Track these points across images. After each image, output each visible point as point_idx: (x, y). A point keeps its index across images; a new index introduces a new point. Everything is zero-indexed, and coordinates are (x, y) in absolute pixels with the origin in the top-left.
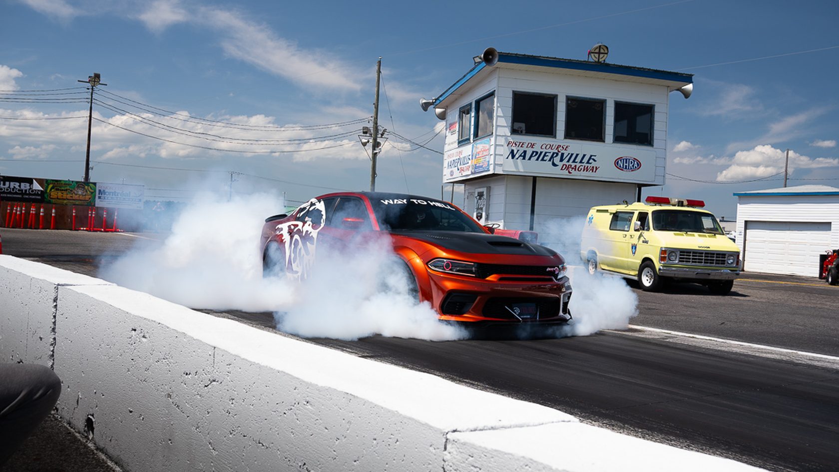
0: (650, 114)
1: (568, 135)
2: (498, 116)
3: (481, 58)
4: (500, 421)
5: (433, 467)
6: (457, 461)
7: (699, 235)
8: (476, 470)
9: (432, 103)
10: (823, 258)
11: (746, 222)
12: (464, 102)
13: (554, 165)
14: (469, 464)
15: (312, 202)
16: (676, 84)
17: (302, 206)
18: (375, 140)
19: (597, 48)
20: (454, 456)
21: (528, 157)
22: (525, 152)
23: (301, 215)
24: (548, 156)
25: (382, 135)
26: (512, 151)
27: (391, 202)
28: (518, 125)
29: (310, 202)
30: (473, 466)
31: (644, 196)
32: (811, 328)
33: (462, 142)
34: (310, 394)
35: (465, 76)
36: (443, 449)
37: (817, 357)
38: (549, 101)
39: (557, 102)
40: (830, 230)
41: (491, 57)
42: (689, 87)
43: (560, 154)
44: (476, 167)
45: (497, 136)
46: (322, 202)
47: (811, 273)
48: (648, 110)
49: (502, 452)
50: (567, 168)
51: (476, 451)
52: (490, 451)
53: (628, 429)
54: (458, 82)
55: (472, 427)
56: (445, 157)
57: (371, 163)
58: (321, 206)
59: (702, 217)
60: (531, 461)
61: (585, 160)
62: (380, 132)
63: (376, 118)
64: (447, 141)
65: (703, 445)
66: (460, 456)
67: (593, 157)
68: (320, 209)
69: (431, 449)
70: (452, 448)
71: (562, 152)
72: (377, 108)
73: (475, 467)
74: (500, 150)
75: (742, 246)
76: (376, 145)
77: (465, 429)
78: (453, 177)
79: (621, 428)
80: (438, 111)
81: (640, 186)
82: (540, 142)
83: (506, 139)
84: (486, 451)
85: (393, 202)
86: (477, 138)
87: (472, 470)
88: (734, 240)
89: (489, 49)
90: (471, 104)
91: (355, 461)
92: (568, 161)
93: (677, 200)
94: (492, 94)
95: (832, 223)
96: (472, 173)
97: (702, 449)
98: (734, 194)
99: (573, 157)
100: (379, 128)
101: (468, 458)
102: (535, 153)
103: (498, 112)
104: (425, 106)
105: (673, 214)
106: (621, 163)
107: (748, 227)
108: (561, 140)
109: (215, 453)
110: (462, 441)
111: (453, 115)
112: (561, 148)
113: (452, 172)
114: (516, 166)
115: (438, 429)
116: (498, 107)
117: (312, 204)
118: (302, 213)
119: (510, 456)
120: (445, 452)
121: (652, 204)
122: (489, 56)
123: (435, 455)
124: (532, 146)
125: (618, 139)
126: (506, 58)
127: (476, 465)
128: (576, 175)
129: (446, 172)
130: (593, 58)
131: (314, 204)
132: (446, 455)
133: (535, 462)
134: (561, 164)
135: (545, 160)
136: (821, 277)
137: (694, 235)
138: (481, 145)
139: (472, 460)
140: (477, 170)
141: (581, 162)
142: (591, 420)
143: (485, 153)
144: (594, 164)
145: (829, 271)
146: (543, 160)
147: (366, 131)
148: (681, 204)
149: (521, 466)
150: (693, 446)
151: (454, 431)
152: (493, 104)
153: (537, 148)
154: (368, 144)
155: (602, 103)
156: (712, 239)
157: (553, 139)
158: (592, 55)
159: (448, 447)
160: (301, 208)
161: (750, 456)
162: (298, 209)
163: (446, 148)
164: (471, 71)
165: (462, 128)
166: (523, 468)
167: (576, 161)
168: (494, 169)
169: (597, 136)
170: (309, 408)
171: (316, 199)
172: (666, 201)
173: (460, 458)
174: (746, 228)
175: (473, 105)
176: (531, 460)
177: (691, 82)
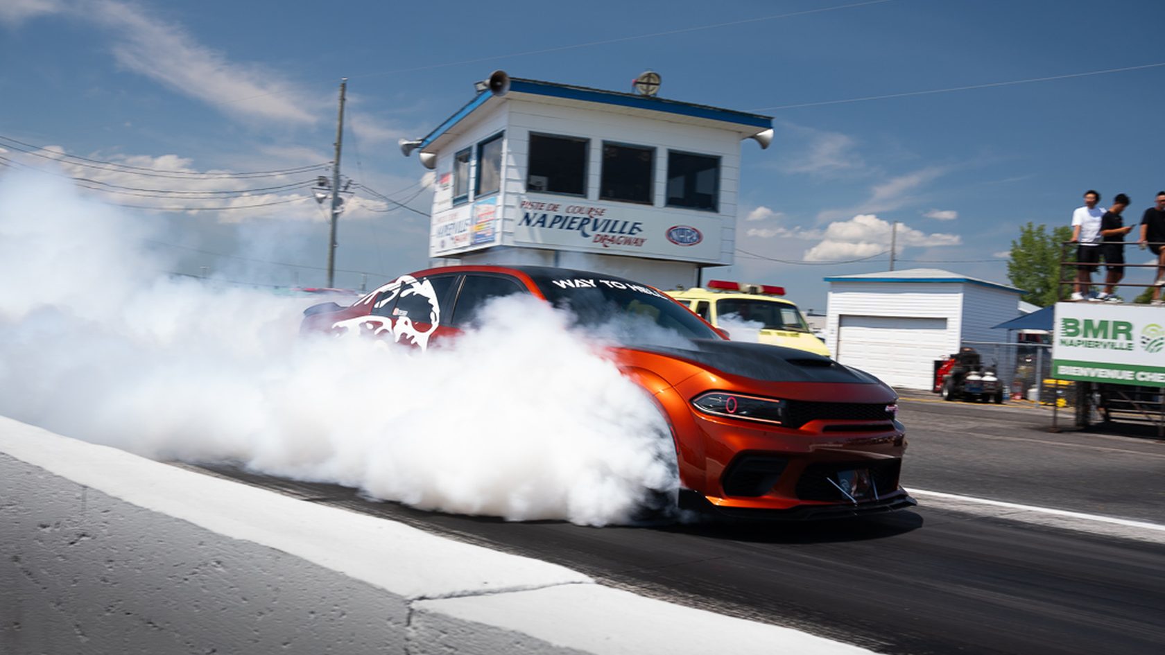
0: (713, 170)
1: (605, 194)
2: (508, 166)
3: (485, 85)
4: (486, 583)
5: (394, 649)
6: (424, 640)
7: (779, 334)
8: (451, 650)
9: (417, 146)
10: (938, 364)
11: (841, 316)
12: (462, 145)
13: (585, 235)
14: (441, 643)
15: (403, 283)
16: (750, 129)
17: (383, 289)
18: (335, 194)
19: (644, 77)
20: (421, 632)
21: (548, 222)
22: (544, 216)
23: (381, 306)
24: (575, 222)
25: (346, 187)
26: (527, 216)
27: (571, 284)
28: (536, 179)
29: (399, 282)
30: (446, 646)
31: (705, 280)
32: (920, 457)
33: (459, 200)
34: (222, 551)
35: (463, 109)
36: (405, 624)
37: (926, 495)
38: (579, 147)
39: (589, 149)
40: (945, 328)
41: (499, 84)
42: (768, 133)
43: (592, 220)
44: (476, 236)
45: (506, 193)
46: (427, 283)
47: (922, 385)
48: (712, 163)
49: (486, 625)
50: (603, 239)
51: (449, 625)
52: (469, 624)
53: (675, 594)
54: (453, 116)
55: (447, 592)
56: (434, 220)
57: (329, 228)
58: (426, 289)
59: (783, 310)
60: (523, 637)
61: (627, 229)
62: (343, 184)
63: (337, 164)
64: (438, 198)
65: (774, 613)
66: (429, 633)
67: (637, 226)
68: (425, 294)
69: (390, 623)
70: (418, 621)
71: (596, 217)
72: (339, 150)
73: (450, 647)
74: (511, 214)
75: (835, 349)
76: (337, 202)
77: (436, 596)
78: (444, 250)
79: (667, 593)
80: (425, 156)
81: (701, 266)
82: (565, 203)
83: (519, 198)
84: (463, 624)
85: (574, 283)
86: (479, 196)
87: (444, 651)
88: (823, 340)
89: (497, 72)
90: (470, 149)
91: (285, 644)
92: (603, 231)
93: (749, 286)
94: (499, 136)
95: (949, 320)
96: (472, 245)
97: (772, 619)
98: (826, 279)
99: (610, 225)
100: (342, 178)
101: (439, 635)
102: (558, 219)
103: (507, 159)
104: (407, 149)
105: (744, 305)
106: (677, 235)
107: (843, 324)
108: (594, 201)
109: (84, 640)
110: (432, 612)
111: (446, 163)
112: (593, 213)
113: (443, 242)
114: (532, 235)
115: (399, 596)
116: (508, 153)
117: (404, 286)
118: (384, 302)
119: (496, 631)
120: (409, 628)
121: (716, 290)
122: (497, 83)
123: (395, 632)
124: (555, 208)
125: (672, 202)
126: (521, 86)
127: (451, 644)
128: (614, 249)
129: (435, 242)
130: (640, 90)
131: (410, 286)
132: (409, 631)
133: (530, 637)
134: (593, 234)
135: (572, 229)
136: (935, 391)
137: (769, 333)
138: (484, 206)
139: (445, 638)
140: (479, 240)
141: (621, 232)
142: (626, 583)
143: (490, 217)
144: (639, 235)
145: (944, 381)
146: (569, 228)
147: (322, 182)
148: (753, 291)
149: (511, 644)
150: (760, 614)
151: (422, 598)
152: (500, 148)
153: (561, 212)
154: (325, 200)
155: (650, 152)
156: (795, 339)
157: (583, 200)
158: (639, 85)
159: (414, 619)
160: (380, 293)
161: (835, 626)
162: (375, 293)
163: (436, 208)
164: (472, 102)
165: (458, 181)
166: (514, 647)
167: (615, 230)
168: (502, 239)
169: (643, 196)
170: (220, 571)
171: (412, 278)
172: (733, 287)
173: (428, 635)
174: (840, 325)
175: (474, 150)
176: (524, 634)
177: (770, 127)
